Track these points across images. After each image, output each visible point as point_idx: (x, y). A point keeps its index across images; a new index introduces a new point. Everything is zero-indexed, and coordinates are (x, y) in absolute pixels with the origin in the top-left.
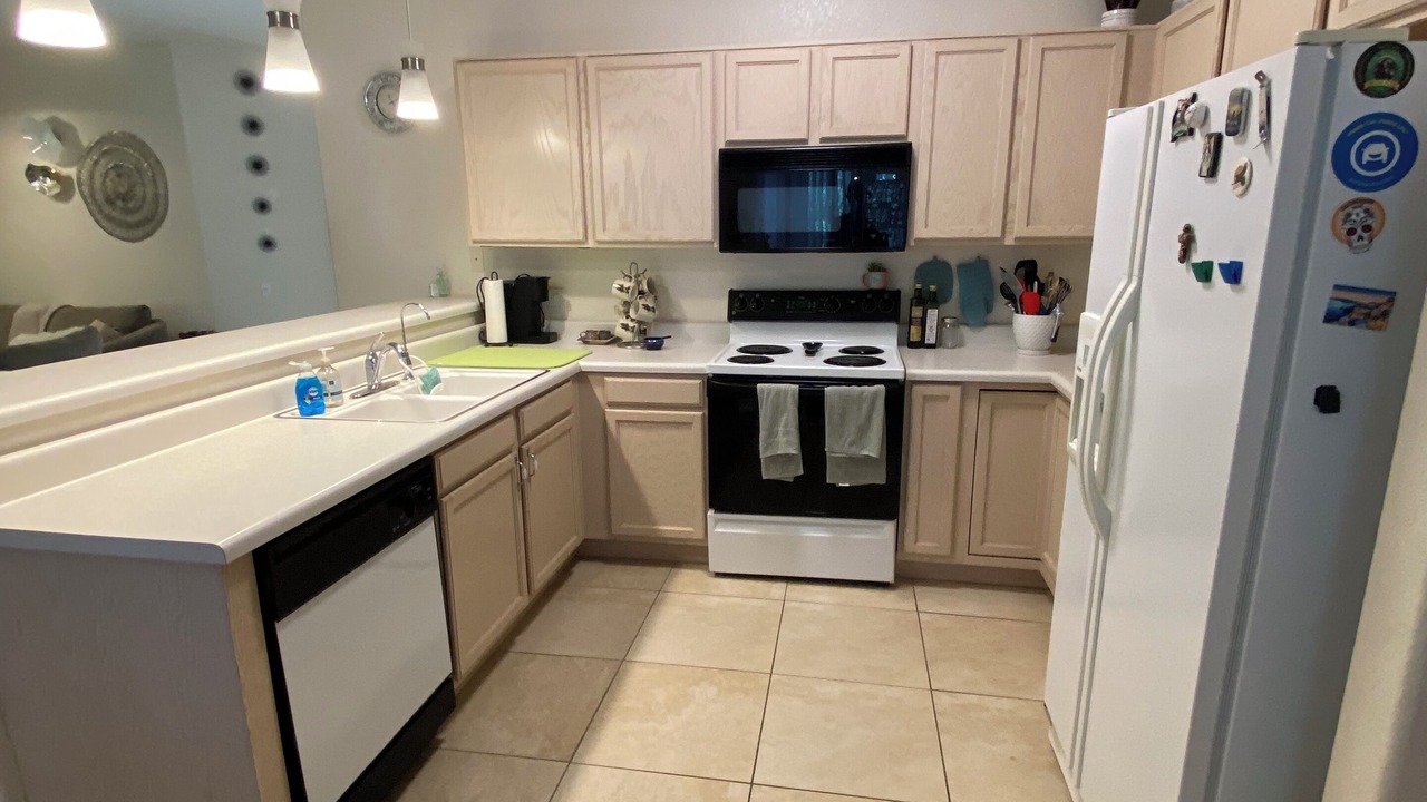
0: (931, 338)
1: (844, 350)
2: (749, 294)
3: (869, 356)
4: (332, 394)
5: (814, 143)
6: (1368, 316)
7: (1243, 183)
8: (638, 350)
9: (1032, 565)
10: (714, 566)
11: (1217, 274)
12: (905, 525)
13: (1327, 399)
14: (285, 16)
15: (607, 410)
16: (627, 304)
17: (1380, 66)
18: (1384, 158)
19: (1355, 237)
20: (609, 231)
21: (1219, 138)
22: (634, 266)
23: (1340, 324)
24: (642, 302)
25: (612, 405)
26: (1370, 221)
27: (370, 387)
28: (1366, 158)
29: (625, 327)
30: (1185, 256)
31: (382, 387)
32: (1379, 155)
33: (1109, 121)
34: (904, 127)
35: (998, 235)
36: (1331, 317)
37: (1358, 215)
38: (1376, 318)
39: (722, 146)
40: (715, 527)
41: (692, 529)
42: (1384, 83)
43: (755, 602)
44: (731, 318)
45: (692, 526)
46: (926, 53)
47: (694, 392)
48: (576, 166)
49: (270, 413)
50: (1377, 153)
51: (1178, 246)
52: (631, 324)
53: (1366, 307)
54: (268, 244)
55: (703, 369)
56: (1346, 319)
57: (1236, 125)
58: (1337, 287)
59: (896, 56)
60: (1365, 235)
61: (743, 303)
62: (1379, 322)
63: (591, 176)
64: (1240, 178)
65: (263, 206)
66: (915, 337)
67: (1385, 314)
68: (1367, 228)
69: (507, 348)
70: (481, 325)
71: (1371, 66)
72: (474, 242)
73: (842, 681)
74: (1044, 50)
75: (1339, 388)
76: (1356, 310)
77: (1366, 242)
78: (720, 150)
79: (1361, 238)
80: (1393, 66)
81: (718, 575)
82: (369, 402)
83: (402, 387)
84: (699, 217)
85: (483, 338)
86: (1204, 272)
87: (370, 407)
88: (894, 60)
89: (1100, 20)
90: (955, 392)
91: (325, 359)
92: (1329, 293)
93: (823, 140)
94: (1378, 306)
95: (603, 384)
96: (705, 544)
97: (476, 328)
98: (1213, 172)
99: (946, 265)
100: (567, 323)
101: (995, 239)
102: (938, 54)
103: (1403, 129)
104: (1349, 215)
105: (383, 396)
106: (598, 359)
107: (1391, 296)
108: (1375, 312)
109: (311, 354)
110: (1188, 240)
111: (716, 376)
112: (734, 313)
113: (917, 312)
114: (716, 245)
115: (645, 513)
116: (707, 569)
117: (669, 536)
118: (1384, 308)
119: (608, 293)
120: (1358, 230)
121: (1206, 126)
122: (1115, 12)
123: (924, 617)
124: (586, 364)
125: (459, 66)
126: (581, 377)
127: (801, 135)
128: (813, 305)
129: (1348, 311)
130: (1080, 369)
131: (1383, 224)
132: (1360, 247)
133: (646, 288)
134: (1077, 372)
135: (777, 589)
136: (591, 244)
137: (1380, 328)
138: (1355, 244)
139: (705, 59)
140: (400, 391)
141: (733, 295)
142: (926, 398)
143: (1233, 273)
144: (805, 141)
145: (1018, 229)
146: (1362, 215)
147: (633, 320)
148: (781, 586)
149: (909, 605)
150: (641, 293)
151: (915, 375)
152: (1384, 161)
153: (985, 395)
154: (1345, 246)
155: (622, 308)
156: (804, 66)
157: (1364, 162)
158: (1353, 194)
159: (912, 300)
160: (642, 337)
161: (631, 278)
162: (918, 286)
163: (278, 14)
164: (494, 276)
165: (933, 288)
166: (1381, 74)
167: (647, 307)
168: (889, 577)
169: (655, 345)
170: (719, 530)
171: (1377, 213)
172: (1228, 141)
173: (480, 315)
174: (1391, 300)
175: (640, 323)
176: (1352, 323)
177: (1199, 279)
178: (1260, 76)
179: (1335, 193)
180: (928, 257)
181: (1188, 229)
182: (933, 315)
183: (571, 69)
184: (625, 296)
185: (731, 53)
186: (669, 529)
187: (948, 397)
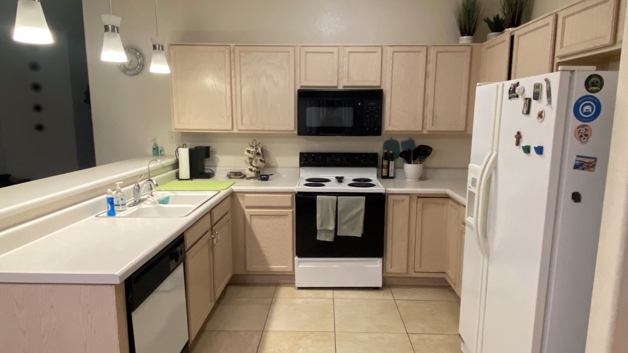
0: (391, 175)
1: (354, 180)
2: (309, 154)
3: (365, 182)
4: (122, 205)
5: (340, 88)
6: (588, 166)
7: (542, 117)
8: (256, 181)
9: (441, 276)
10: (298, 285)
11: (533, 151)
12: (386, 260)
13: (576, 197)
14: (113, 27)
15: (246, 210)
16: (251, 159)
17: (593, 83)
18: (590, 111)
19: (582, 138)
20: (245, 125)
21: (530, 100)
22: (254, 141)
23: (580, 169)
24: (258, 158)
25: (248, 207)
26: (587, 133)
27: (135, 201)
28: (584, 111)
29: (251, 170)
30: (518, 144)
31: (141, 201)
32: (588, 110)
33: (477, 87)
34: (379, 82)
35: (421, 129)
36: (576, 167)
37: (583, 130)
38: (591, 167)
39: (299, 88)
40: (298, 265)
41: (286, 267)
42: (595, 88)
43: (319, 300)
44: (301, 165)
45: (288, 266)
46: (389, 51)
47: (289, 201)
48: (229, 94)
49: (92, 215)
50: (588, 109)
51: (515, 140)
52: (254, 169)
53: (587, 163)
54: (40, 128)
55: (293, 190)
56: (581, 167)
57: (537, 96)
58: (578, 156)
59: (376, 52)
60: (586, 138)
61: (307, 159)
62: (592, 169)
63: (236, 99)
64: (540, 115)
65: (38, 108)
66: (385, 174)
67: (594, 166)
68: (586, 135)
69: (190, 181)
70: (176, 170)
71: (590, 83)
72: (175, 129)
73: (367, 332)
74: (437, 52)
75: (580, 193)
76: (584, 164)
77: (586, 140)
78: (298, 90)
79: (584, 139)
80: (597, 82)
81: (300, 288)
82: (137, 209)
83: (150, 201)
84: (288, 119)
85: (177, 176)
86: (527, 150)
87: (138, 211)
88: (375, 54)
89: (458, 40)
90: (407, 198)
91: (118, 188)
92: (575, 158)
93: (344, 87)
94: (591, 163)
95: (244, 198)
96: (293, 274)
97: (174, 171)
98: (528, 112)
99: (396, 142)
100: (218, 168)
101: (420, 131)
102: (394, 52)
103: (596, 101)
104: (580, 131)
105: (143, 206)
106: (239, 186)
107: (595, 159)
108: (590, 165)
109: (112, 185)
110: (519, 137)
111: (299, 193)
112: (302, 163)
113: (385, 163)
114: (296, 132)
115: (264, 261)
116: (295, 286)
117: (277, 270)
118: (593, 163)
119: (243, 154)
120: (583, 135)
121: (524, 95)
122: (465, 37)
123: (398, 302)
124: (235, 188)
125: (171, 47)
126: (232, 195)
127: (335, 85)
128: (339, 159)
129: (581, 165)
130: (470, 187)
131: (591, 133)
132: (584, 142)
133: (260, 152)
134: (468, 189)
135: (329, 293)
136: (235, 131)
137: (592, 171)
138: (583, 141)
139: (291, 50)
140: (149, 203)
141: (302, 155)
142: (394, 201)
143: (540, 150)
144: (337, 87)
145: (429, 127)
146: (584, 130)
147: (254, 167)
148: (330, 292)
149: (390, 297)
150: (258, 154)
151: (389, 191)
152: (591, 112)
153: (420, 199)
154: (579, 142)
155: (248, 161)
156: (336, 55)
157: (584, 112)
158: (580, 123)
159: (383, 158)
160: (259, 175)
161: (253, 147)
162: (385, 151)
163: (110, 26)
164: (184, 146)
165: (391, 152)
166: (593, 85)
167: (261, 161)
168: (380, 285)
169: (265, 178)
170: (301, 266)
171: (589, 130)
172: (533, 102)
173: (176, 165)
174: (596, 161)
175: (257, 167)
176: (583, 169)
177: (525, 152)
178: (547, 81)
179: (574, 123)
180: (388, 138)
181: (519, 133)
182: (392, 164)
183: (227, 51)
184: (251, 156)
185: (302, 48)
186: (275, 267)
187: (404, 201)
